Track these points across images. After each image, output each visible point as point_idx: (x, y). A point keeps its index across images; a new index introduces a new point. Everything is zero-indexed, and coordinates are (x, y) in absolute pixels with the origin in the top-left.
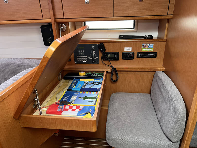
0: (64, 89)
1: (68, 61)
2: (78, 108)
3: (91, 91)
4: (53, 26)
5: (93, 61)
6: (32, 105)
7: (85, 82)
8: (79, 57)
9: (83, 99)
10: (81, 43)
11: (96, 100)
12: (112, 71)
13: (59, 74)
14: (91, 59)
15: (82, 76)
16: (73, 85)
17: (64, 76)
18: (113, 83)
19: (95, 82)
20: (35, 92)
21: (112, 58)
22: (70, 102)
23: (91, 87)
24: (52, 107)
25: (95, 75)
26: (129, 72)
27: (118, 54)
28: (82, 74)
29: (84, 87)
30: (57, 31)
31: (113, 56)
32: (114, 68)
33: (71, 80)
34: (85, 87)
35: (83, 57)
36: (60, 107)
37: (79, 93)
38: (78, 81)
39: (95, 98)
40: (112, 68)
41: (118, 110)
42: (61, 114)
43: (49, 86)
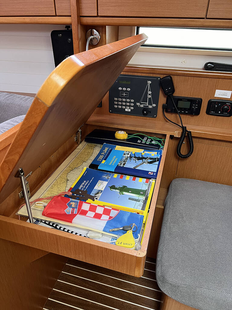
0: (84, 164)
1: (98, 107)
2: (107, 212)
3: (135, 176)
4: (73, 32)
5: (145, 112)
6: (18, 191)
7: (125, 154)
8: (118, 101)
9: (118, 191)
10: (127, 73)
11: (146, 199)
12: (181, 137)
13: (78, 131)
14: (142, 106)
15: (120, 140)
16: (101, 157)
17: (86, 134)
18: (179, 159)
19: (145, 157)
20: (18, 175)
21: (185, 109)
22: (92, 194)
23: (137, 166)
24: (55, 203)
25: (146, 141)
26: (215, 142)
27: (199, 102)
28: (121, 135)
29: (122, 165)
30: (80, 43)
31: (187, 105)
32: (186, 131)
33: (99, 145)
34: (124, 164)
35: (126, 102)
36: (71, 203)
37: (112, 177)
38: (111, 150)
39: (144, 193)
40: (183, 130)
41: (185, 218)
42: (71, 222)
43: (55, 153)
